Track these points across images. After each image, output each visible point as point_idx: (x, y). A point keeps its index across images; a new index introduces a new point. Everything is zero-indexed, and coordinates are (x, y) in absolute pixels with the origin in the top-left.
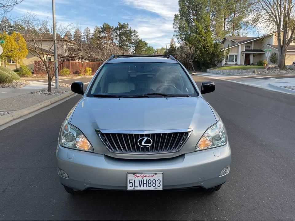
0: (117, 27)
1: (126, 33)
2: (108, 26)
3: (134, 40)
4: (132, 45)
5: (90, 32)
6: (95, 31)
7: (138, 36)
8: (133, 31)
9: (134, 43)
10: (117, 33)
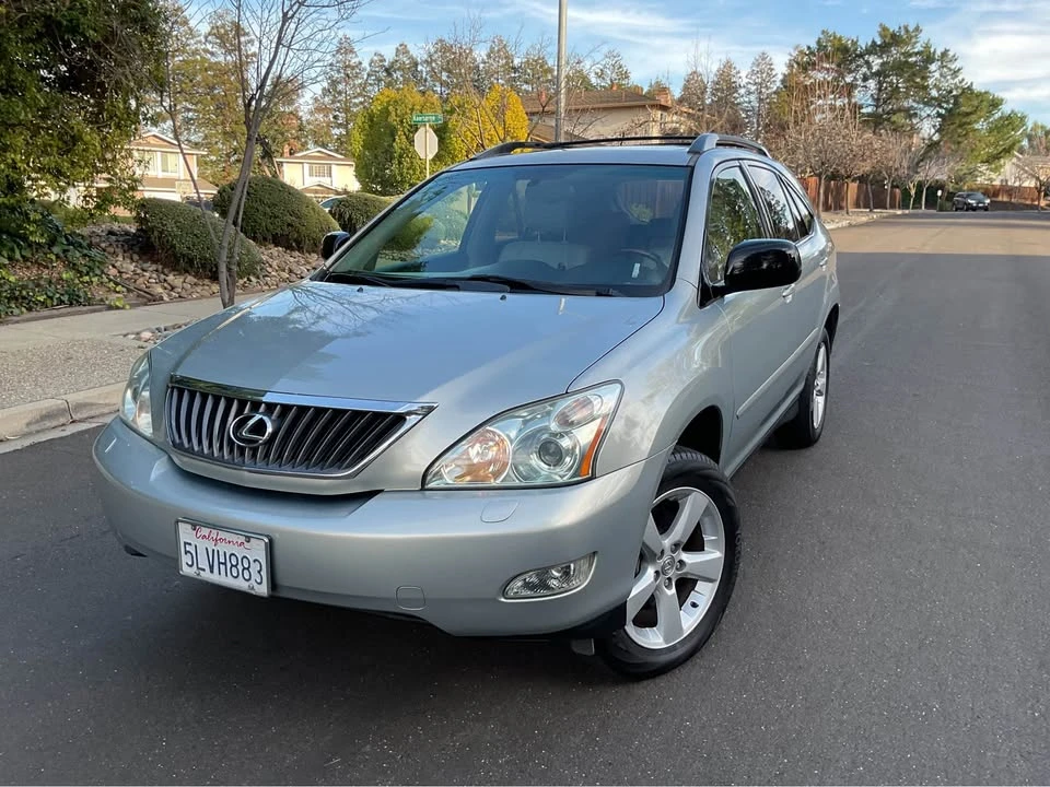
0: (874, 42)
1: (907, 62)
2: (836, 42)
3: (939, 89)
4: (928, 110)
5: (772, 70)
6: (790, 66)
7: (956, 73)
8: (938, 53)
9: (938, 102)
10: (870, 67)
